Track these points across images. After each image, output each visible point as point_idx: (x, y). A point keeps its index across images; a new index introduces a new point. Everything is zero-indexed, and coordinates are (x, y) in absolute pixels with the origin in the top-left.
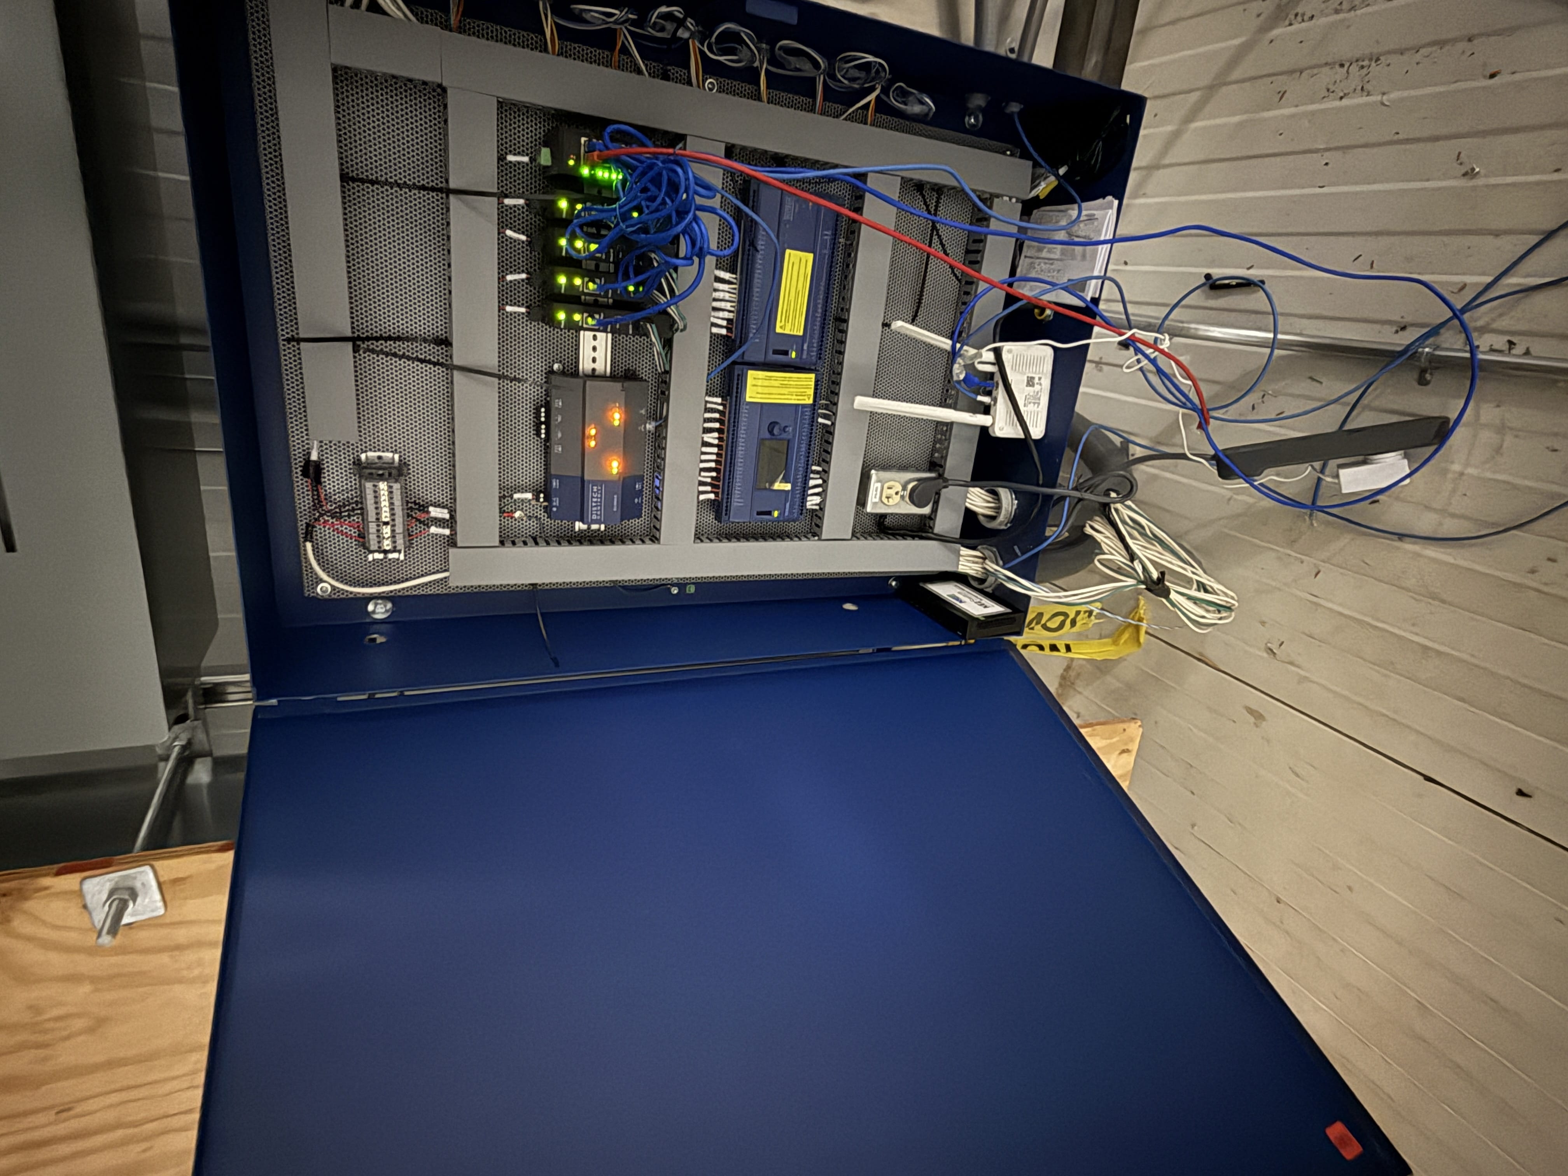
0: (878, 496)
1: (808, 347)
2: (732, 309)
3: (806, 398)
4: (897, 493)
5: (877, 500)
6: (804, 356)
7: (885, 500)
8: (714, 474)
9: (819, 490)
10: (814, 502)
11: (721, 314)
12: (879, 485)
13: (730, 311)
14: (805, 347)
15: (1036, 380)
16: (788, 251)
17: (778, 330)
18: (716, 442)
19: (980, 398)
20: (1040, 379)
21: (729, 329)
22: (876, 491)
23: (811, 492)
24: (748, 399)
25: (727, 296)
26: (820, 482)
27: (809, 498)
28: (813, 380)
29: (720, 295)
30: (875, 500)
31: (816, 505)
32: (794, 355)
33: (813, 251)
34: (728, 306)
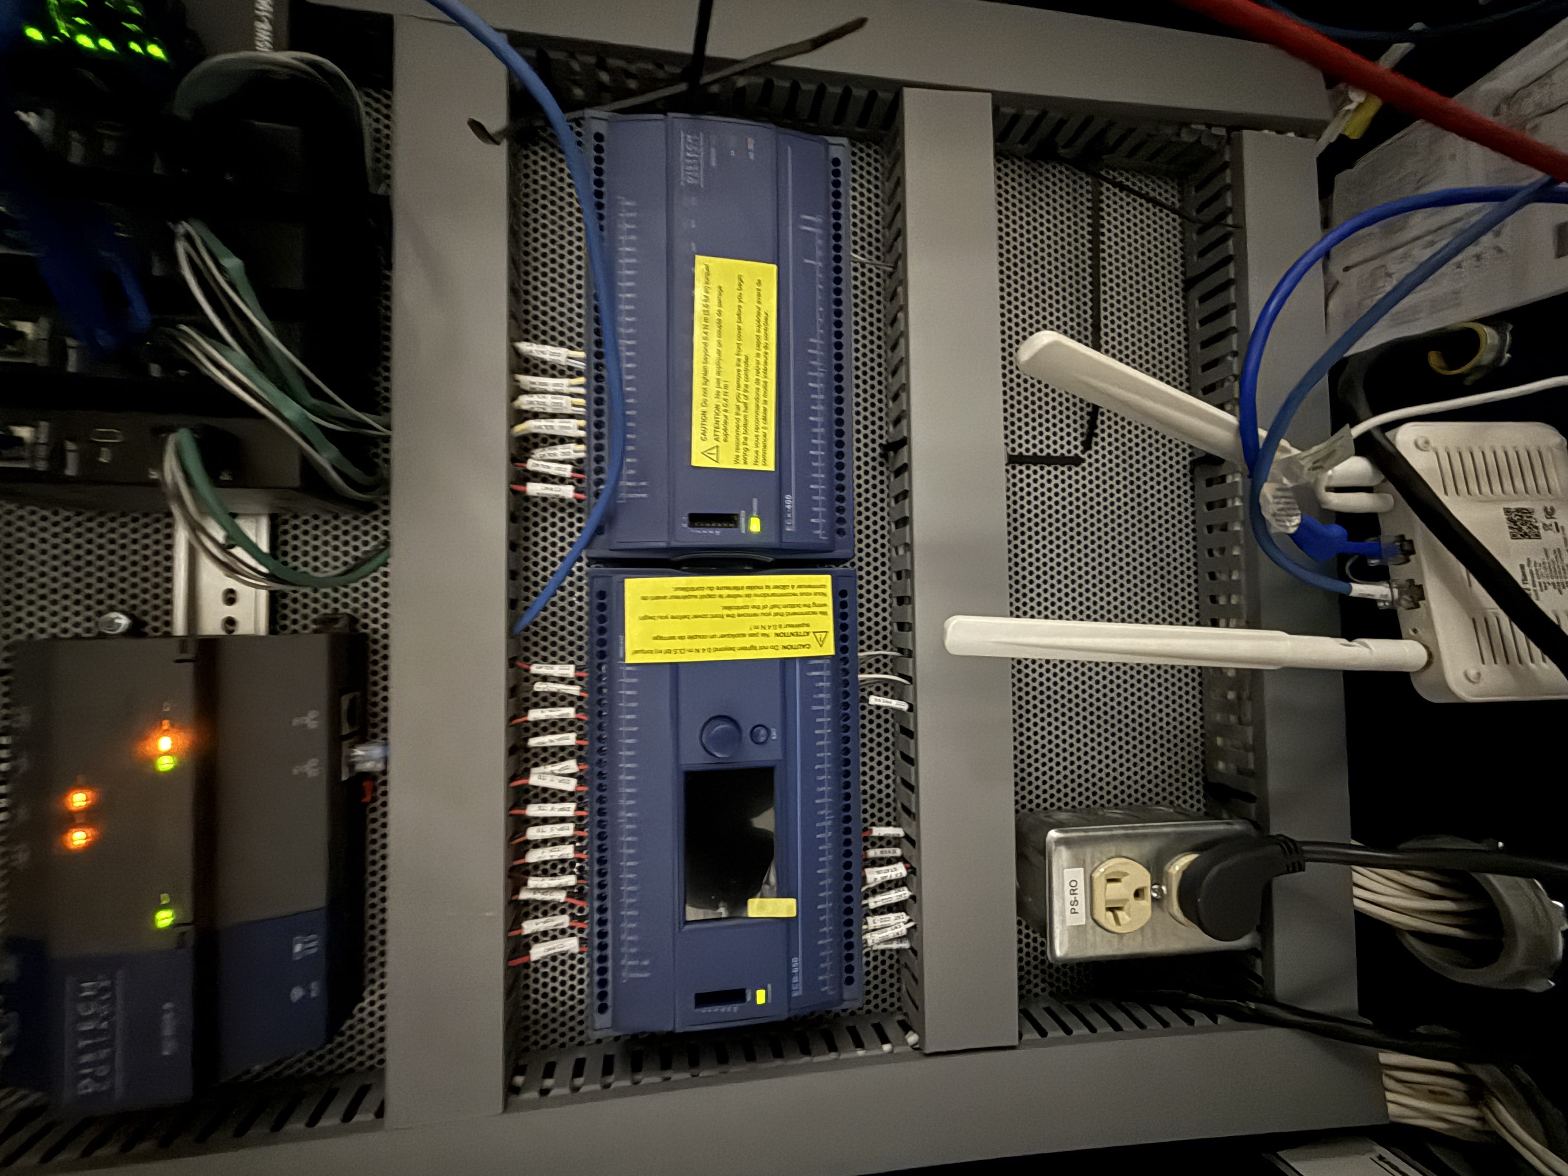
0: (1082, 908)
1: (798, 504)
2: (582, 433)
3: (810, 640)
4: (1138, 894)
5: (1081, 919)
6: (790, 527)
7: (1107, 919)
8: (570, 880)
9: (904, 893)
10: (890, 933)
11: (559, 451)
12: (1078, 874)
13: (579, 441)
14: (789, 501)
15: (1540, 518)
16: (701, 261)
17: (698, 460)
18: (571, 785)
19: (1359, 589)
20: (1550, 513)
21: (576, 482)
22: (1073, 892)
23: (874, 902)
24: (630, 659)
25: (566, 404)
26: (899, 870)
27: (873, 921)
28: (829, 590)
29: (548, 402)
30: (1074, 920)
31: (900, 939)
32: (755, 525)
33: (775, 260)
34: (572, 428)
